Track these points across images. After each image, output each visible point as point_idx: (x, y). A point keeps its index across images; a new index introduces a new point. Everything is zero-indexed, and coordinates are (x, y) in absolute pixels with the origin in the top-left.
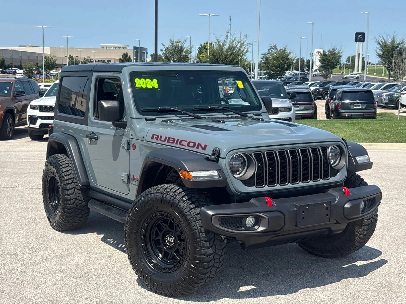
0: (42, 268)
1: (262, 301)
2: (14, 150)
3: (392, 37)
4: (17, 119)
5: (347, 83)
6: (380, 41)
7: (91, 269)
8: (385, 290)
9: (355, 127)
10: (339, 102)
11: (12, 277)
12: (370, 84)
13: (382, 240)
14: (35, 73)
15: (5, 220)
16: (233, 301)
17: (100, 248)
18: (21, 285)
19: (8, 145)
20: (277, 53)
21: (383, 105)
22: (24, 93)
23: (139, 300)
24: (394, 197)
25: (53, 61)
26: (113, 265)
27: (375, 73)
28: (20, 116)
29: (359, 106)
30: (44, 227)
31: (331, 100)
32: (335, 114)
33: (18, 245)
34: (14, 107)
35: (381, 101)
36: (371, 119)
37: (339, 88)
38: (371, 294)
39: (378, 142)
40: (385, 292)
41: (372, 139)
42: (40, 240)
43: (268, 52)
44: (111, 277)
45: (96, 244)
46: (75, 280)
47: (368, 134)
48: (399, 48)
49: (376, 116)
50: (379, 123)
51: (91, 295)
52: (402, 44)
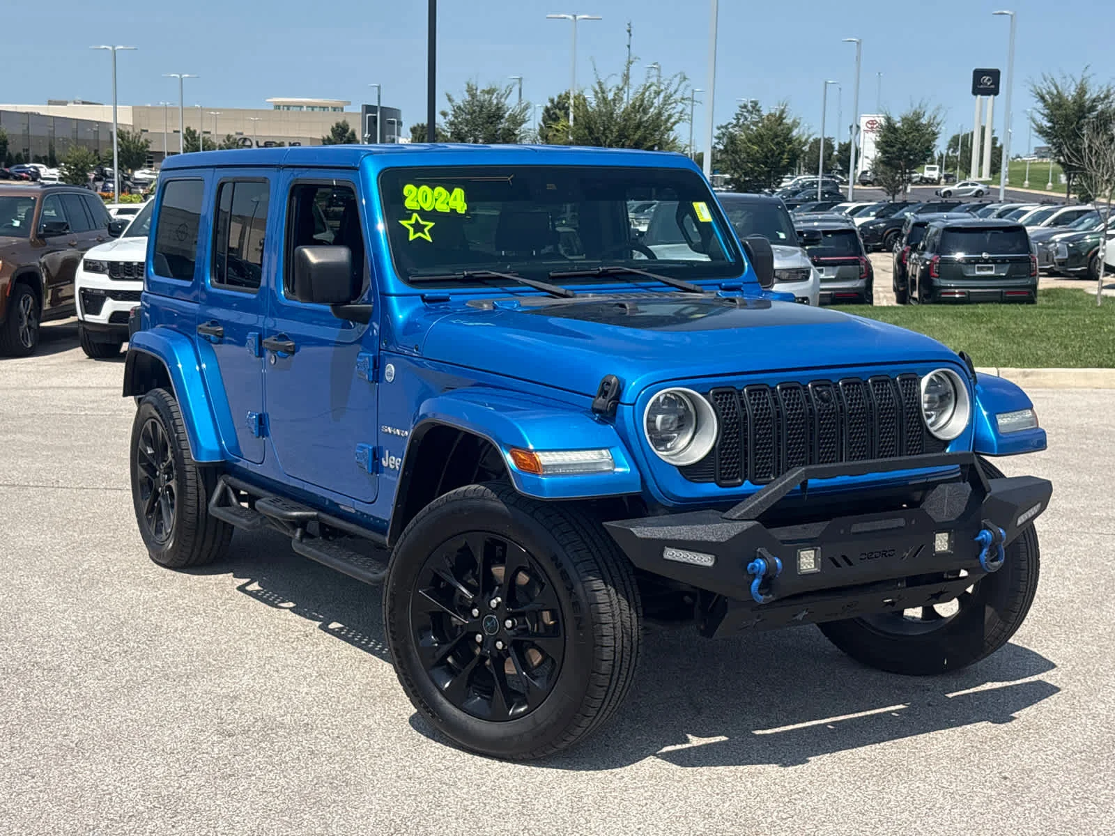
0: (134, 707)
1: (758, 799)
2: (40, 385)
3: (1078, 81)
4: (48, 300)
5: (953, 207)
6: (1044, 92)
7: (271, 709)
8: (1101, 770)
9: (982, 325)
10: (933, 259)
11: (51, 732)
12: (1016, 208)
13: (1082, 631)
14: (92, 176)
15: (23, 573)
16: (675, 800)
17: (293, 653)
18: (78, 752)
19: (22, 369)
20: (760, 125)
21: (1051, 268)
22: (67, 228)
23: (410, 796)
24: (1104, 515)
25: (142, 144)
26: (333, 699)
27: (1027, 182)
28: (56, 292)
29: (991, 269)
30: (133, 594)
31: (911, 254)
32: (925, 291)
33: (65, 644)
34: (38, 265)
35: (1048, 257)
36: (1024, 305)
37: (932, 220)
38: (1062, 779)
39: (1047, 367)
40: (1102, 776)
41: (1031, 357)
42: (125, 630)
43: (735, 122)
44: (330, 731)
45: (282, 641)
46: (229, 740)
47: (1018, 344)
48: (1096, 113)
49: (1036, 296)
50: (1048, 315)
51: (276, 782)
52: (1106, 101)
